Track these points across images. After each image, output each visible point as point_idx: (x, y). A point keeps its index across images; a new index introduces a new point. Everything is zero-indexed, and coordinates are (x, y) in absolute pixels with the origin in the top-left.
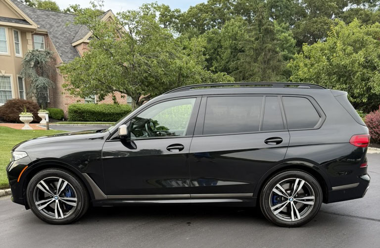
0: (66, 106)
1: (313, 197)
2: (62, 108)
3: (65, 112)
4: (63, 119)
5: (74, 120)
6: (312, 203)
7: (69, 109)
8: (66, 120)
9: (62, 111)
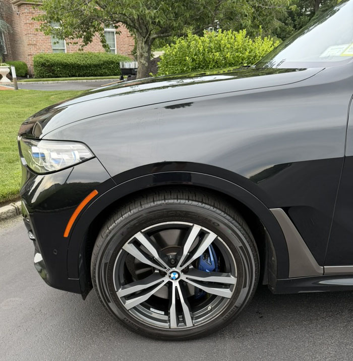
0: (30, 57)
2: (24, 61)
3: (29, 66)
4: (28, 76)
5: (41, 76)
7: (35, 62)
8: (31, 77)
9: (25, 65)
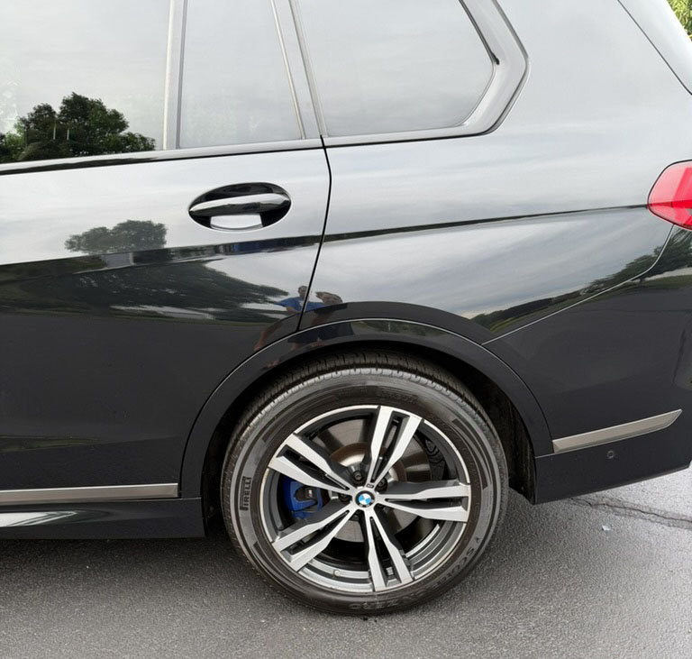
1: (462, 490)
6: (458, 514)
